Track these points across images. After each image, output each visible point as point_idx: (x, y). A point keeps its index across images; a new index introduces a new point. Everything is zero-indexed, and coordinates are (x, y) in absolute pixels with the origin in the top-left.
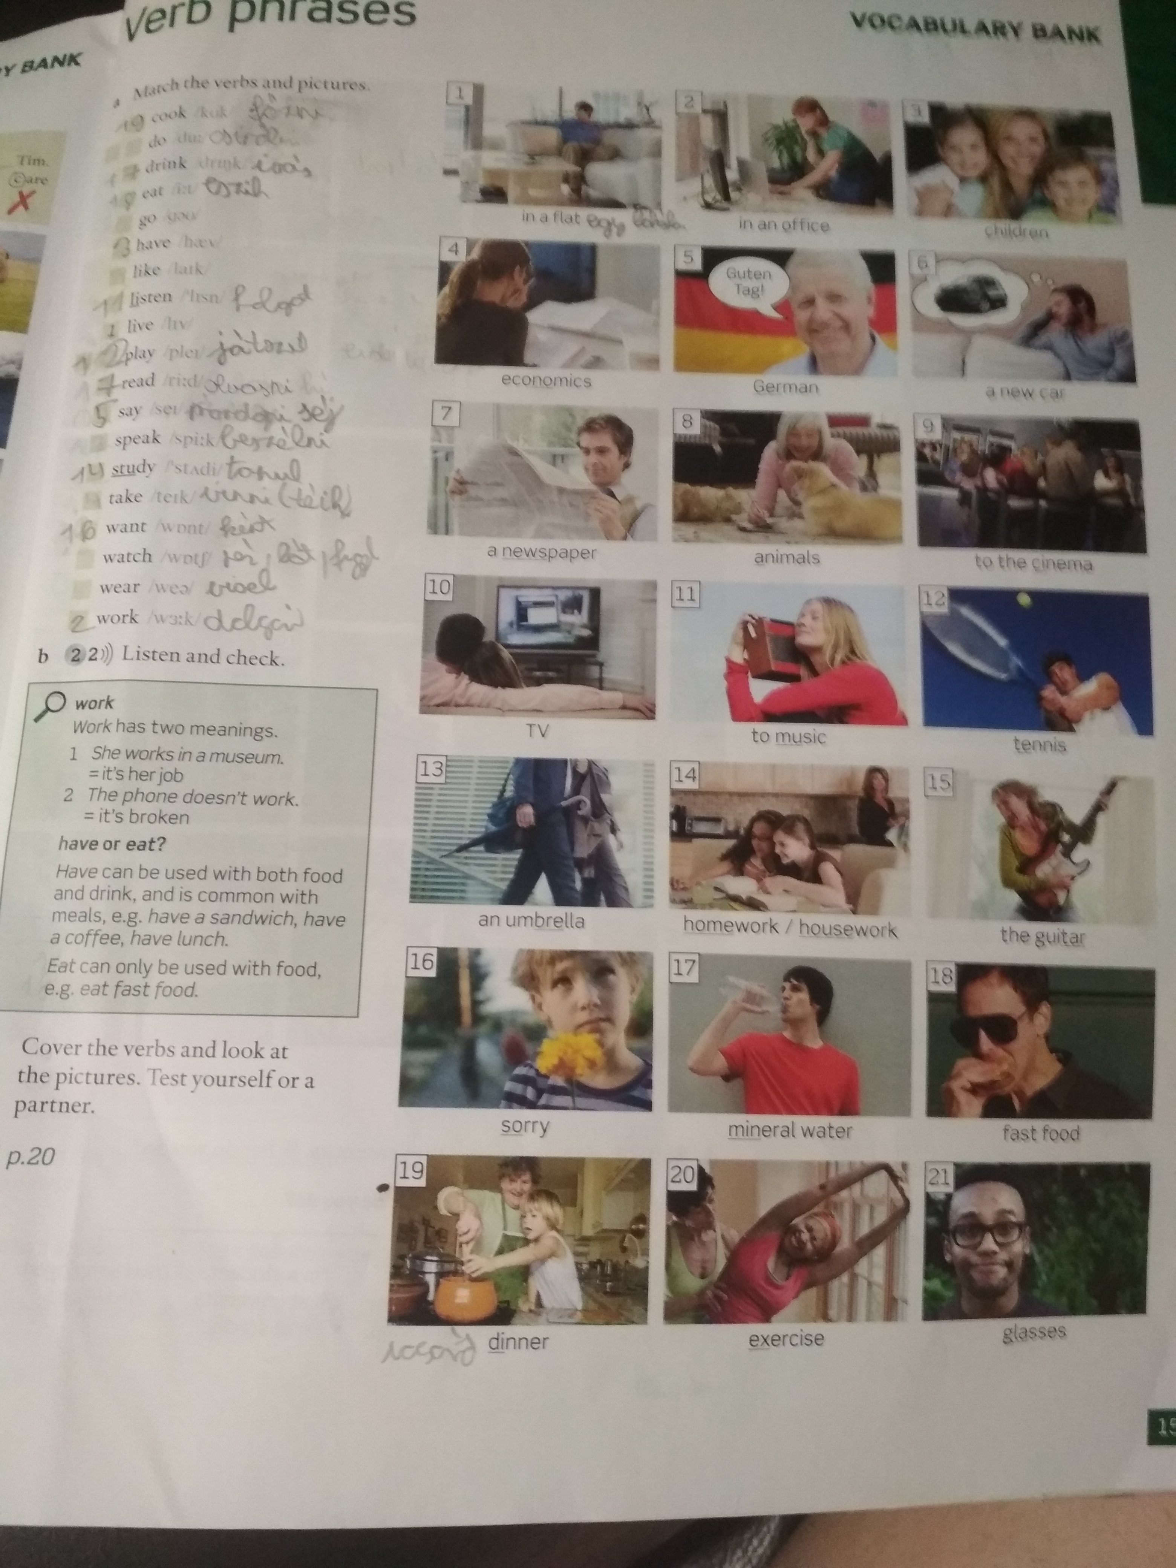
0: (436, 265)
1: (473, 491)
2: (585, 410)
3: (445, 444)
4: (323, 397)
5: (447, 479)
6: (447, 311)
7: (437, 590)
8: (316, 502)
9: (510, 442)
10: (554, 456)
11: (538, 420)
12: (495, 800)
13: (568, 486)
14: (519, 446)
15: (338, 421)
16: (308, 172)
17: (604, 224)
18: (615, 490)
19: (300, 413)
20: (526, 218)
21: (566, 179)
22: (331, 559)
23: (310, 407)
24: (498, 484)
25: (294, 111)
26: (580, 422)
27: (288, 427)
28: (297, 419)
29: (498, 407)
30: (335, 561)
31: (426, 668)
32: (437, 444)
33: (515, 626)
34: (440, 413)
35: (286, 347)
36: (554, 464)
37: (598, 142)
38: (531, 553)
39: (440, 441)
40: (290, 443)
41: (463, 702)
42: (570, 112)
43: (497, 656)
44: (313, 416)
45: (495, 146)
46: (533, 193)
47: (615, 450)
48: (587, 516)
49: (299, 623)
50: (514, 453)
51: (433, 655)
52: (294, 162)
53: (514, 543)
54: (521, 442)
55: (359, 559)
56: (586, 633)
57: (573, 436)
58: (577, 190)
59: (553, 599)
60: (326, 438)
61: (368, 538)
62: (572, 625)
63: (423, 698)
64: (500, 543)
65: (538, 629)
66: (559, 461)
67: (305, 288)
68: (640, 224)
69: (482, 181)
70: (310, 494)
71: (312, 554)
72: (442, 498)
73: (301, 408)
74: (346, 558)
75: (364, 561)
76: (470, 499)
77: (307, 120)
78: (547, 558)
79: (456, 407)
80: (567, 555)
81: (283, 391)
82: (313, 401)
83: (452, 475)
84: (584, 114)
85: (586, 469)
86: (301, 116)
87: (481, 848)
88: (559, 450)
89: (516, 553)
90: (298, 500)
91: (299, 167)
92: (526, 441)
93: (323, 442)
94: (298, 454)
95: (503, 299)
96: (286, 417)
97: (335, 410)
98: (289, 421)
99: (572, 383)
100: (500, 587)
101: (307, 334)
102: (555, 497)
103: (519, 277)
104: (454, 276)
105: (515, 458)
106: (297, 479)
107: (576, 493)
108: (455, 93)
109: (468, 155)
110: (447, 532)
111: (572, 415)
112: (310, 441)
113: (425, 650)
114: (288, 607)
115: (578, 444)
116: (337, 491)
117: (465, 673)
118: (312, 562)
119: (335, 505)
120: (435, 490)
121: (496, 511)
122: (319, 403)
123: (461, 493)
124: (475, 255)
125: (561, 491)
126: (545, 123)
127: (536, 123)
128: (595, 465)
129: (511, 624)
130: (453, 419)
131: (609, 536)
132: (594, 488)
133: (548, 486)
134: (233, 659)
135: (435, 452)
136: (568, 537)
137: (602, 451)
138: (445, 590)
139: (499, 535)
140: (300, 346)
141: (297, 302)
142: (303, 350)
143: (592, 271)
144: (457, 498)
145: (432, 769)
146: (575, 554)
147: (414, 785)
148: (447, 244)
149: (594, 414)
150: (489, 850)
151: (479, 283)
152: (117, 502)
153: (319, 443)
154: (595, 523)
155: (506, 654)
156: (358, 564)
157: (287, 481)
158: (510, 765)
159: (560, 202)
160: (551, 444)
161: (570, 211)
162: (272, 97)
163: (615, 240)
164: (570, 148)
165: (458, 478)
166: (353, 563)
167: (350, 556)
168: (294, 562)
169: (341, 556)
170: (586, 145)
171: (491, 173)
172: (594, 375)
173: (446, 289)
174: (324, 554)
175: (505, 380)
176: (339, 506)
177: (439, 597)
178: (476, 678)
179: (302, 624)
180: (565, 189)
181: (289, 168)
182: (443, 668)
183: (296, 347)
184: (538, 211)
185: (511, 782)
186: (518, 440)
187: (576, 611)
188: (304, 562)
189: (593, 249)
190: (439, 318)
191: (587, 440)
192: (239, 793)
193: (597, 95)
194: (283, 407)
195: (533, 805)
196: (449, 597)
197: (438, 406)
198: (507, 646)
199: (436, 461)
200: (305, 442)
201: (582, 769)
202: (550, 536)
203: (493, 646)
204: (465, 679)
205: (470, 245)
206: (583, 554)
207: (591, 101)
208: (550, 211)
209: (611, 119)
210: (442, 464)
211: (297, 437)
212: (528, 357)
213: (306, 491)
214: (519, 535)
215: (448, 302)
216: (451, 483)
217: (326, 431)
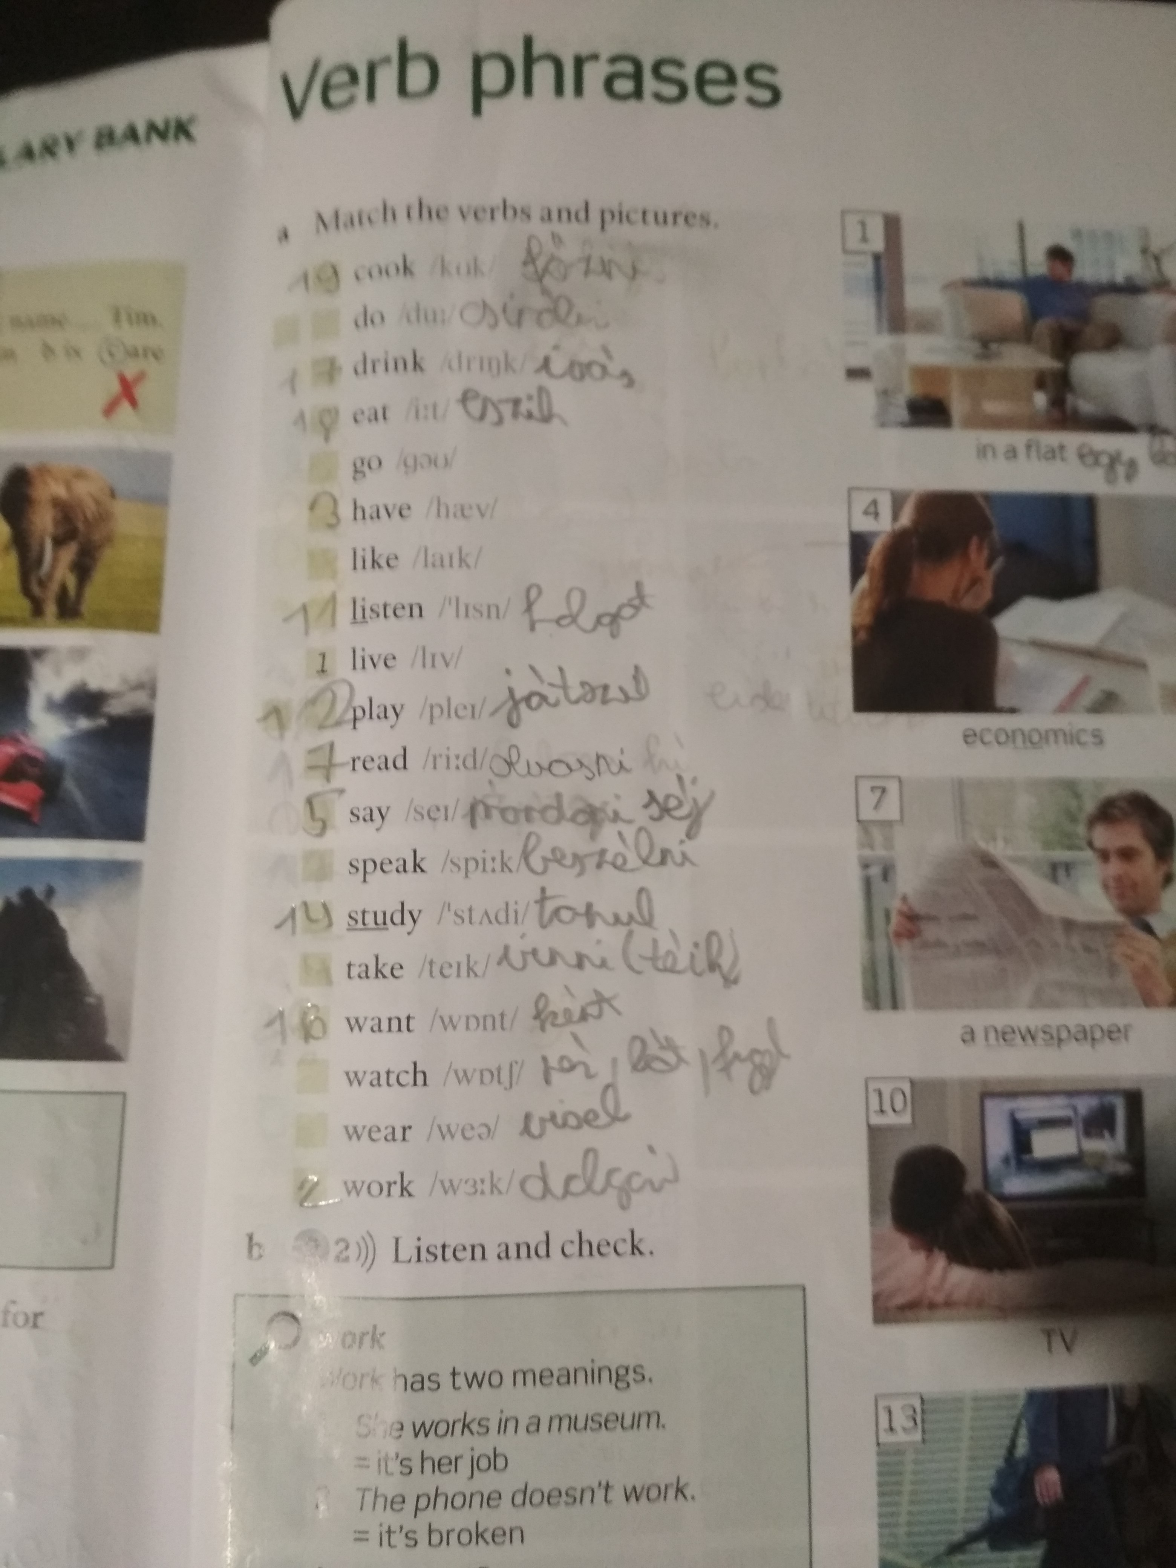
0: (845, 538)
1: (930, 932)
2: (1098, 784)
3: (881, 852)
4: (680, 778)
5: (888, 915)
6: (867, 619)
7: (887, 1106)
8: (683, 962)
9: (982, 845)
10: (1054, 867)
11: (1024, 803)
12: (1000, 1463)
13: (1080, 916)
14: (998, 850)
15: (706, 818)
16: (628, 378)
17: (1105, 460)
18: (1154, 921)
19: (646, 806)
20: (983, 452)
21: (1041, 381)
22: (715, 1061)
23: (660, 797)
24: (966, 917)
25: (595, 265)
26: (1090, 806)
27: (629, 832)
28: (642, 818)
29: (960, 786)
30: (720, 1064)
31: (878, 1244)
32: (867, 852)
33: (1013, 1162)
34: (868, 799)
35: (614, 693)
36: (1054, 879)
37: (1084, 316)
38: (1029, 1035)
39: (871, 847)
40: (633, 861)
41: (940, 1298)
42: (1038, 265)
43: (987, 1217)
44: (666, 811)
45: (926, 325)
46: (992, 407)
47: (1148, 856)
48: (1113, 969)
49: (670, 1175)
50: (989, 862)
51: (887, 1220)
52: (602, 358)
53: (1000, 1018)
54: (1000, 844)
55: (757, 1059)
56: (1123, 1168)
57: (1081, 830)
58: (1058, 402)
59: (1069, 1113)
60: (689, 847)
61: (770, 1021)
62: (1102, 1157)
63: (876, 1298)
64: (979, 1019)
65: (1051, 1166)
66: (1061, 873)
67: (638, 585)
68: (1160, 459)
69: (908, 390)
70: (671, 946)
71: (684, 1054)
72: (881, 945)
73: (646, 798)
74: (737, 1056)
75: (767, 1061)
76: (925, 945)
77: (619, 282)
78: (1056, 1041)
79: (893, 788)
80: (1085, 1035)
81: (615, 768)
82: (665, 786)
83: (896, 905)
84: (1060, 269)
85: (1106, 887)
86: (609, 275)
87: (983, 1545)
88: (1061, 855)
89: (1005, 1036)
90: (654, 959)
91: (614, 368)
92: (1007, 841)
93: (684, 856)
94: (647, 877)
95: (956, 592)
96: (623, 814)
97: (701, 802)
98: (630, 822)
99: (1073, 738)
100: (985, 1095)
101: (645, 669)
102: (1058, 935)
103: (977, 556)
104: (874, 556)
105: (994, 873)
106: (648, 923)
107: (1092, 927)
108: (853, 233)
109: (885, 341)
110: (895, 1005)
111: (1077, 796)
112: (665, 854)
113: (875, 1211)
114: (651, 1149)
115: (1090, 844)
116: (714, 940)
117: (941, 1249)
118: (683, 1067)
119: (713, 966)
120: (870, 933)
121: (969, 965)
122: (675, 790)
123: (911, 935)
124: (906, 519)
125: (1069, 925)
126: (1001, 284)
127: (985, 283)
128: (1119, 879)
129: (1006, 1160)
130: (891, 810)
131: (1149, 1001)
132: (1120, 919)
133: (1050, 919)
134: (572, 1249)
135: (865, 866)
136: (1086, 1005)
137: (1127, 854)
138: (899, 1105)
139: (977, 1005)
140: (638, 691)
141: (627, 612)
142: (642, 697)
143: (1091, 542)
144: (906, 945)
145: (900, 1420)
146: (1098, 1034)
147: (874, 1448)
148: (862, 501)
149: (1111, 791)
150: (994, 1546)
151: (916, 570)
152: (360, 977)
153: (678, 858)
154: (1125, 980)
155: (1001, 1211)
156: (758, 1068)
157: (634, 926)
158: (1021, 1402)
159: (1033, 423)
160: (1047, 845)
161: (1051, 438)
162: (556, 239)
163: (1123, 488)
164: (1044, 326)
165: (905, 909)
166: (749, 1067)
167: (744, 1053)
168: (654, 1070)
169: (730, 1054)
170: (1069, 323)
171: (922, 373)
172: (1106, 722)
173: (864, 582)
174: (702, 1053)
175: (969, 737)
176: (719, 966)
177: (890, 1119)
178: (957, 1256)
179: (676, 1179)
180: (1040, 399)
181: (596, 371)
182: (903, 1242)
183: (632, 693)
184: (1001, 439)
185: (1023, 1431)
186: (994, 839)
187: (1107, 1134)
188: (672, 1069)
189: (1090, 503)
190: (855, 632)
191: (1102, 836)
192: (600, 1484)
193: (1077, 234)
194: (617, 797)
195: (1060, 1469)
196: (906, 1119)
197: (865, 786)
198: (1004, 1199)
199: (867, 884)
200: (656, 858)
201: (1131, 1401)
202: (1055, 1005)
203: (980, 1199)
204: (940, 1261)
205: (898, 501)
206: (1113, 1034)
207: (1070, 245)
208: (1019, 438)
209: (1103, 276)
210: (878, 885)
211: (645, 852)
212: (1003, 696)
213: (666, 943)
214: (1007, 1004)
215: (867, 604)
216: (895, 919)
217: (690, 835)
